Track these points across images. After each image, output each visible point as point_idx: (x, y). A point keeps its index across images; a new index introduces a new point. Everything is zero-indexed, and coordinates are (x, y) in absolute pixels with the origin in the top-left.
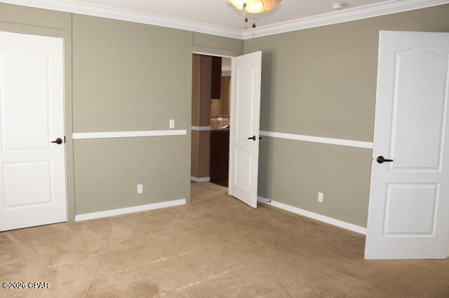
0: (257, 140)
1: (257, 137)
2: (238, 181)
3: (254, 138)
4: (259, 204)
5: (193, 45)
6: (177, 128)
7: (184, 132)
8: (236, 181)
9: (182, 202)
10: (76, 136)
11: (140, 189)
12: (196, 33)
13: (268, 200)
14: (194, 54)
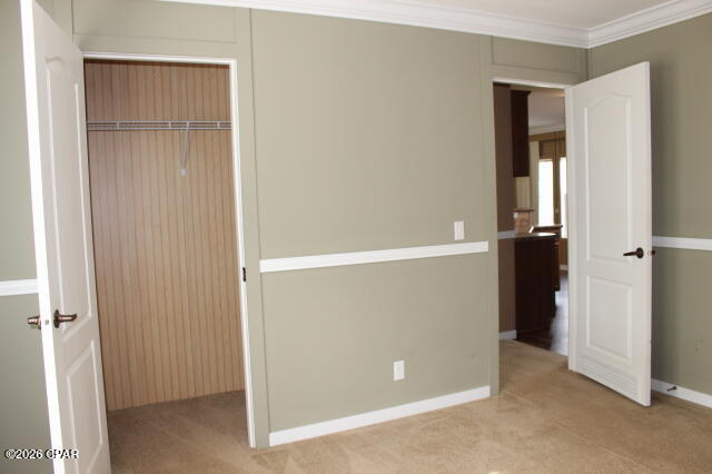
0: (647, 258)
1: (647, 250)
2: (591, 343)
3: (639, 253)
4: (656, 397)
5: (493, 63)
6: (469, 238)
7: (482, 247)
8: (588, 344)
9: (483, 392)
10: (267, 266)
11: (399, 371)
12: (499, 38)
13: (671, 386)
14: (495, 84)
